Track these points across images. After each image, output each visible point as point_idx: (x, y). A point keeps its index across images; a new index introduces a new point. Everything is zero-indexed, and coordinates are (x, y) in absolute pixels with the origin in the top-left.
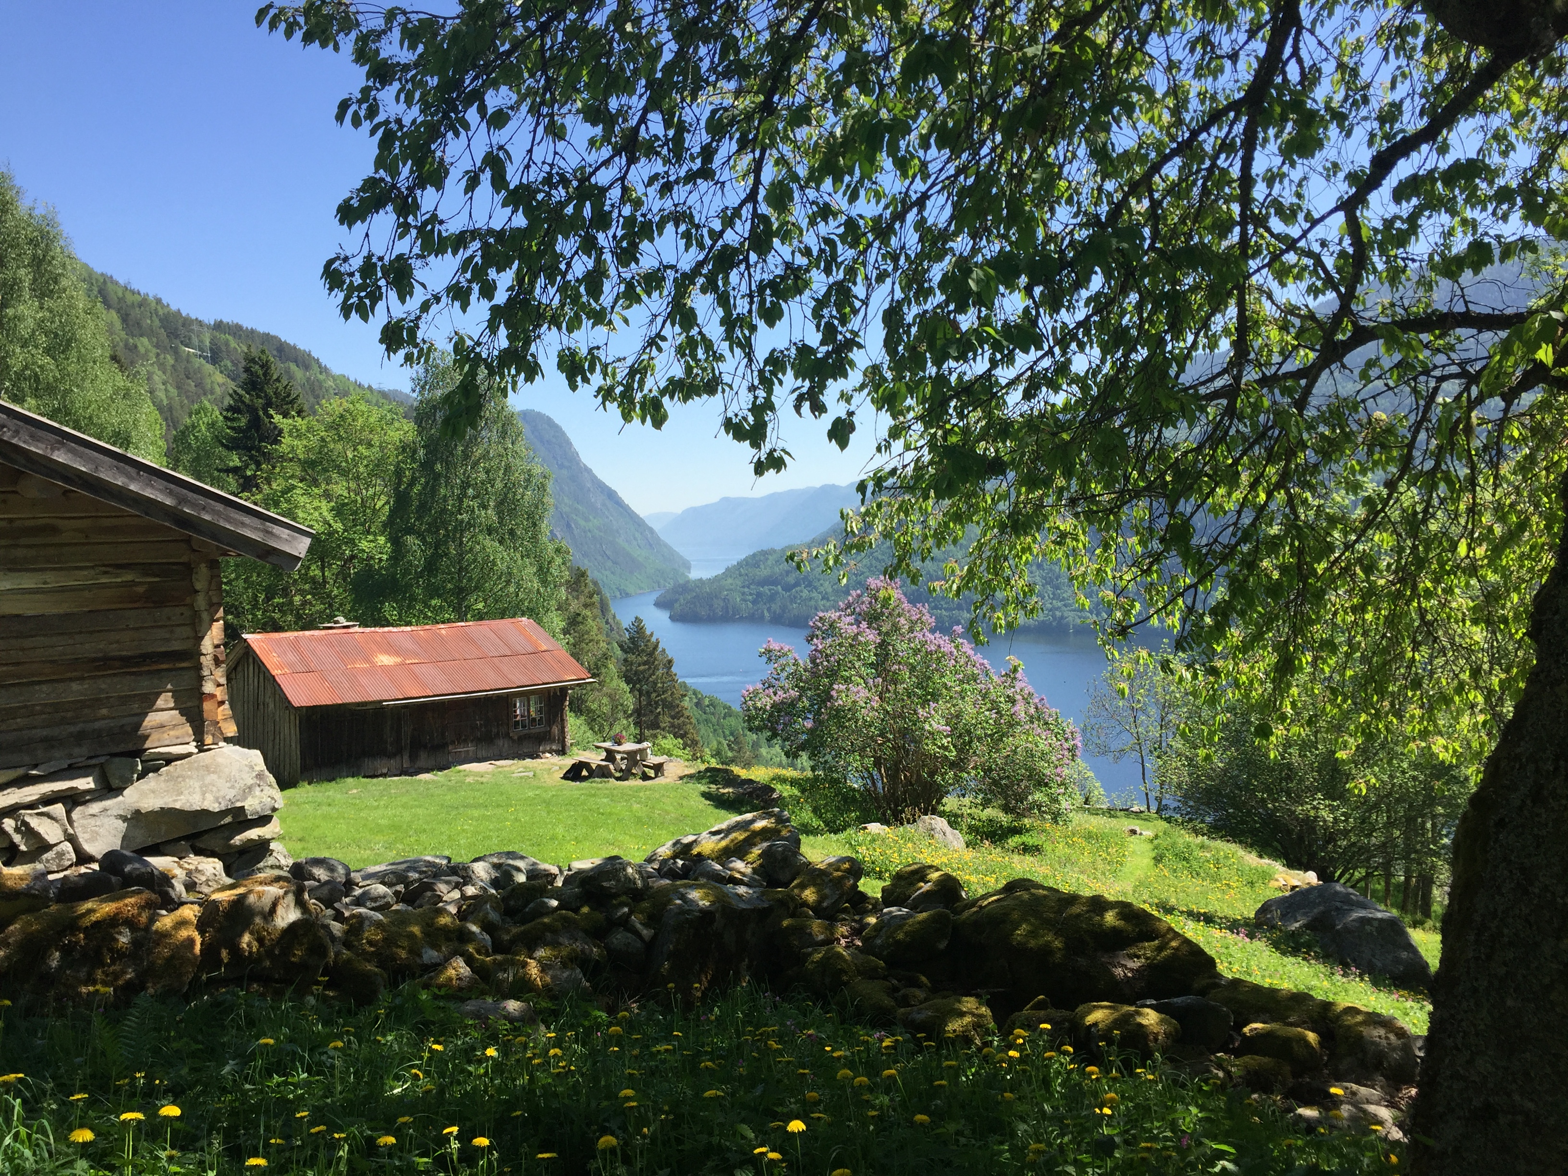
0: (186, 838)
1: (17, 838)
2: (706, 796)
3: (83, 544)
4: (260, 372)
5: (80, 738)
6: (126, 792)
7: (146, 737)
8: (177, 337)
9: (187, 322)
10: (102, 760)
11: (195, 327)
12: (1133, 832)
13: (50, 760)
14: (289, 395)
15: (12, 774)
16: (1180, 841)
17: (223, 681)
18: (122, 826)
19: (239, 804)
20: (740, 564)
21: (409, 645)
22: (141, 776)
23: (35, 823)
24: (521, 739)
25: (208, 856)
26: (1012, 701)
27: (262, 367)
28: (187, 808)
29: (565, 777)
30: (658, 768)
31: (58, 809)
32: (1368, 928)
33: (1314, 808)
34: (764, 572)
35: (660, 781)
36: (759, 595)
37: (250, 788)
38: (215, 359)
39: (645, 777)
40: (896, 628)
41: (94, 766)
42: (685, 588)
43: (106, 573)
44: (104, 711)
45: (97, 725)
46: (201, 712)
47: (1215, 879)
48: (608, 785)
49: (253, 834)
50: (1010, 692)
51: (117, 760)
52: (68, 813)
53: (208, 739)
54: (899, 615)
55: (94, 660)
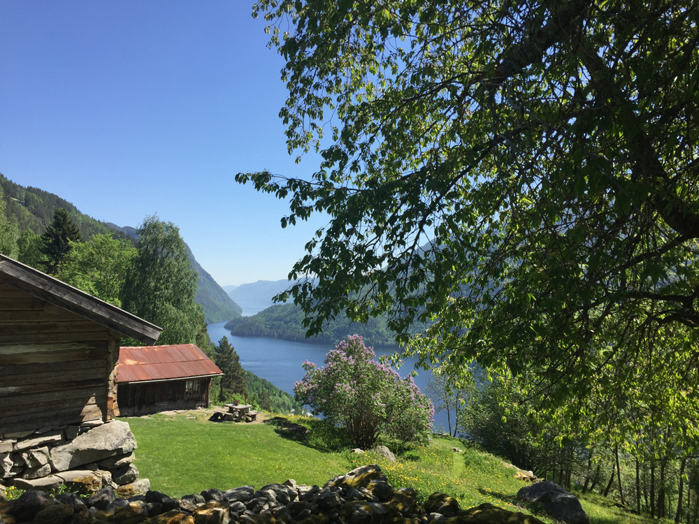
0: (97, 462)
1: (28, 462)
2: (277, 431)
3: (67, 332)
4: (62, 219)
5: (57, 417)
6: (73, 441)
7: (83, 417)
8: (9, 193)
9: (15, 186)
10: (65, 426)
11: (18, 189)
12: (455, 450)
13: (43, 427)
14: (74, 230)
15: (27, 433)
16: (476, 455)
17: (116, 392)
18: (70, 456)
19: (120, 447)
20: (265, 311)
21: (141, 355)
22: (80, 434)
23: (36, 455)
24: (188, 400)
25: (105, 470)
26: (408, 391)
27: (63, 216)
28: (99, 449)
29: (210, 420)
30: (254, 417)
31: (46, 449)
32: (565, 502)
33: (527, 440)
34: (275, 315)
35: (253, 423)
36: (273, 325)
37: (125, 439)
38: (26, 204)
39: (247, 421)
40: (360, 357)
41: (60, 430)
42: (239, 320)
43: (74, 345)
44: (67, 405)
45: (63, 411)
46: (106, 405)
47: (493, 473)
48: (232, 425)
49: (124, 460)
50: (407, 388)
51: (71, 427)
52: (50, 450)
53: (109, 418)
54: (362, 352)
55: (66, 383)
